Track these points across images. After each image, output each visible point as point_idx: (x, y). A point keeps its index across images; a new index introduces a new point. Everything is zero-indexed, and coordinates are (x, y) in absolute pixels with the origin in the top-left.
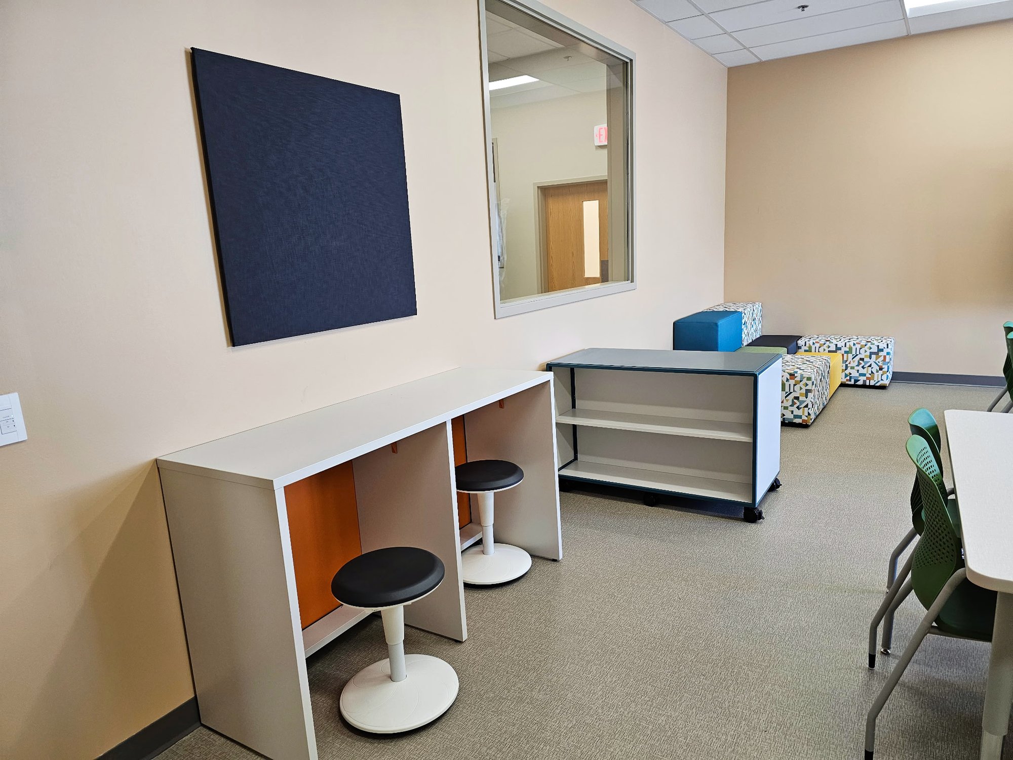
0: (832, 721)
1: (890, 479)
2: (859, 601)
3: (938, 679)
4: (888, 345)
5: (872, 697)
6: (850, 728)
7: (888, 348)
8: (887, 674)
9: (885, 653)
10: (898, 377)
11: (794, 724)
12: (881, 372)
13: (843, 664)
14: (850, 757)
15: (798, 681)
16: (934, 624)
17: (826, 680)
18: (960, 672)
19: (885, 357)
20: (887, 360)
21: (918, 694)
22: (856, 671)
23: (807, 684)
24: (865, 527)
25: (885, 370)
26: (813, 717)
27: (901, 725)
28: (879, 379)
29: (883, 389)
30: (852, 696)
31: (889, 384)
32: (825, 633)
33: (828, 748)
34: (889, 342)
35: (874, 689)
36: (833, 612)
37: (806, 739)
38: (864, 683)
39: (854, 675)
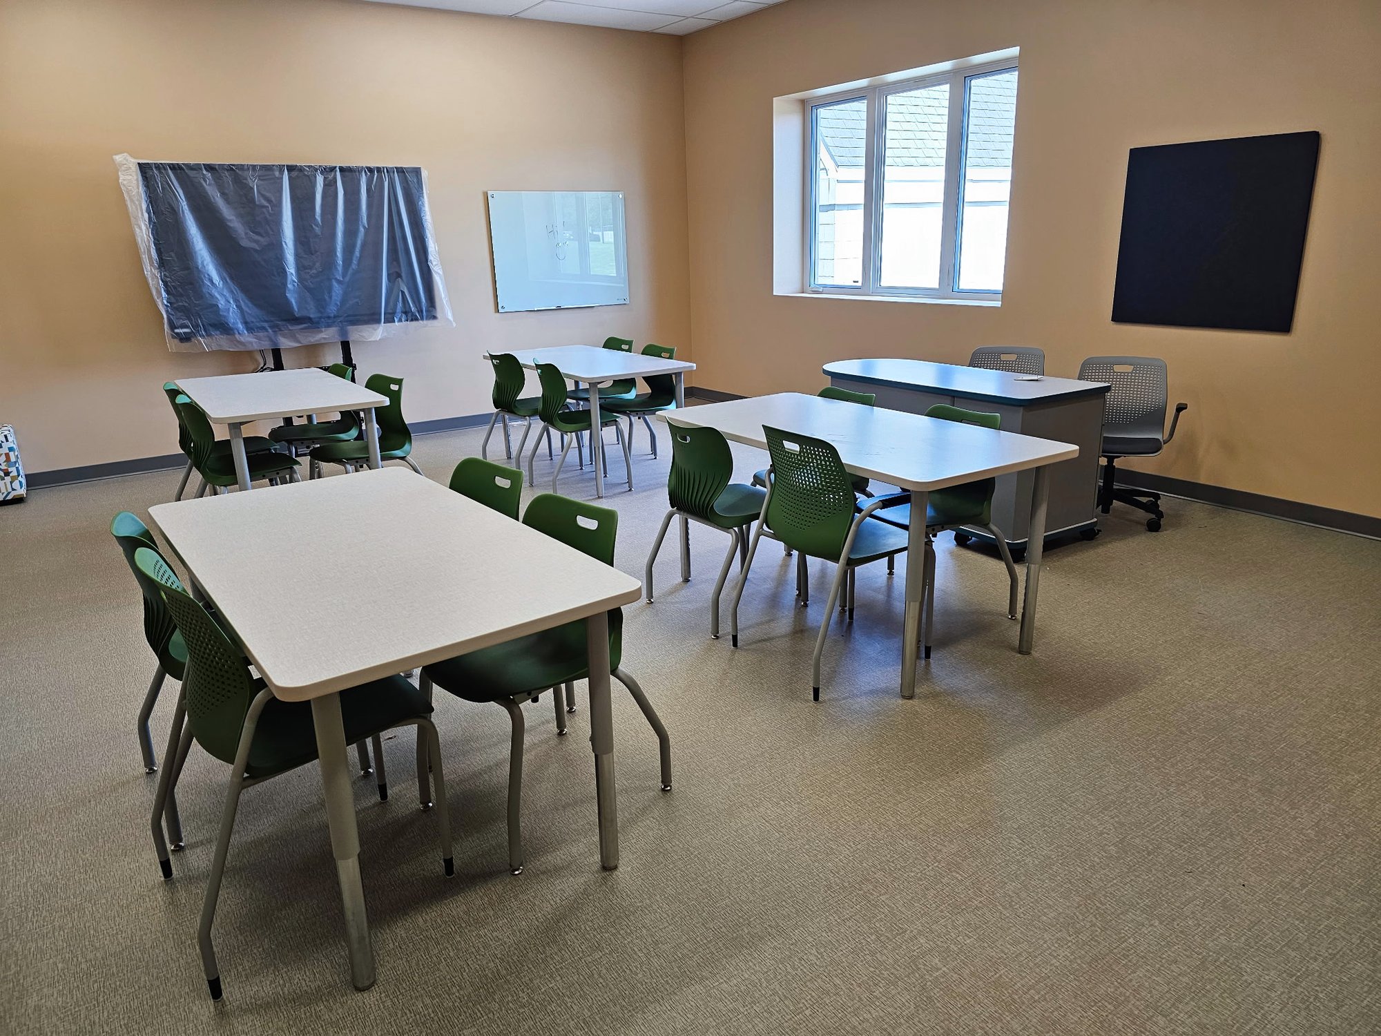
0: (147, 978)
1: (84, 624)
2: (115, 803)
3: (252, 842)
4: (6, 436)
5: (185, 913)
6: (175, 969)
7: (7, 441)
8: (191, 873)
9: (179, 849)
10: (34, 481)
11: (97, 1021)
12: (8, 479)
13: (129, 897)
14: (191, 1005)
15: (75, 959)
16: (246, 775)
17: (115, 932)
18: (271, 819)
19: (7, 455)
20: (13, 459)
21: (238, 873)
22: (150, 894)
23: (91, 956)
24: (79, 702)
25: (14, 473)
26: (120, 991)
27: (233, 921)
28: (10, 490)
29: (21, 503)
30: (159, 929)
31: (26, 494)
32: (86, 872)
33: (159, 1015)
34: (6, 433)
35: (184, 901)
36: (84, 838)
37: (123, 1027)
38: (167, 902)
39: (150, 901)
